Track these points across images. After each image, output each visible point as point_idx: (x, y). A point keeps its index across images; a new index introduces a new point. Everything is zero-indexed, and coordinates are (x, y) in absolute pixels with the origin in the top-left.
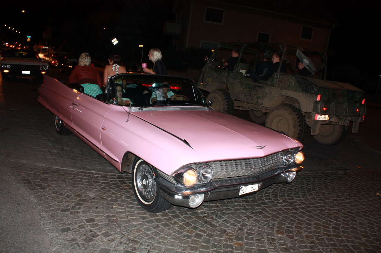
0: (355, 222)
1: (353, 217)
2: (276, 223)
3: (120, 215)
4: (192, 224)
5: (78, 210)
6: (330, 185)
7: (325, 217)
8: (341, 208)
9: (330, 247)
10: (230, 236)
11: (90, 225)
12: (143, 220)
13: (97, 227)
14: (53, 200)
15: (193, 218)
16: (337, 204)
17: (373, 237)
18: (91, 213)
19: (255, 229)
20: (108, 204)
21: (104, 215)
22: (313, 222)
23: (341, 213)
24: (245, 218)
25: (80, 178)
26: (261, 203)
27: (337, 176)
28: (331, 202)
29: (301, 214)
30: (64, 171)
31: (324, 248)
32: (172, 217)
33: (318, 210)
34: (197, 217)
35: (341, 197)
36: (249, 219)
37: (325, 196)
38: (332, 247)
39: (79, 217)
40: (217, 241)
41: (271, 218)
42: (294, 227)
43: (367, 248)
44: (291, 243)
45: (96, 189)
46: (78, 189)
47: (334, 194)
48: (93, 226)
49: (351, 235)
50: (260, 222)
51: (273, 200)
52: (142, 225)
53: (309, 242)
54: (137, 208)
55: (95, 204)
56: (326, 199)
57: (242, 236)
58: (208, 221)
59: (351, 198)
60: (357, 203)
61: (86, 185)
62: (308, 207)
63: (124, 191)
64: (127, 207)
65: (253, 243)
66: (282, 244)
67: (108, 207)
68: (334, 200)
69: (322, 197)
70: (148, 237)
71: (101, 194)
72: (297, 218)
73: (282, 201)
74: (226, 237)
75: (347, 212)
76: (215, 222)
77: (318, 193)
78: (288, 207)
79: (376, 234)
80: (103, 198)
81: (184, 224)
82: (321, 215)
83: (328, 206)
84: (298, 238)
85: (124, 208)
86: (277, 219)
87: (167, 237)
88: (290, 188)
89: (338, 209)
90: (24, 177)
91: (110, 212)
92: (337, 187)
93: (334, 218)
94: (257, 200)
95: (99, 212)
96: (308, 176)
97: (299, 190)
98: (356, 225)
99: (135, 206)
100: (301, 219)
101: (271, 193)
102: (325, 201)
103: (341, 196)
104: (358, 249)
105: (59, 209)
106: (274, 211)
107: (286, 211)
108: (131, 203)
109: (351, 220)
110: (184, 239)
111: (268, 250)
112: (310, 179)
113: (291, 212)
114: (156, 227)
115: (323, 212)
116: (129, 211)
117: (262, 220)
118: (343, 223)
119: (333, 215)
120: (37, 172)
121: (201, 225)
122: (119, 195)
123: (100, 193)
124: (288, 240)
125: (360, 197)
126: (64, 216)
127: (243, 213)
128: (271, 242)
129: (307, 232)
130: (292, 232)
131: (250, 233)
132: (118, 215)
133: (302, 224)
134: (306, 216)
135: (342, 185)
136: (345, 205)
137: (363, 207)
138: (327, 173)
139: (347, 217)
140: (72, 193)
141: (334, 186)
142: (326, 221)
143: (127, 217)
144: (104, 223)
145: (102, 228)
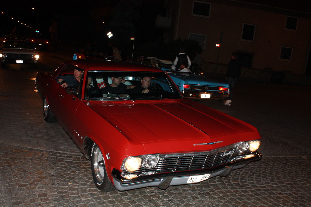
1: (303, 201)
3: (72, 191)
4: (136, 202)
5: (35, 185)
6: (288, 169)
7: (273, 201)
8: (293, 193)
11: (41, 199)
12: (91, 197)
13: (47, 202)
15: (140, 197)
16: (290, 188)
18: (46, 188)
20: (65, 181)
21: (57, 191)
23: (292, 197)
24: (190, 198)
26: (211, 185)
27: (298, 161)
28: (283, 186)
29: (249, 197)
32: (120, 195)
33: (267, 193)
34: (144, 196)
35: (296, 182)
36: (194, 199)
37: (280, 180)
39: (33, 192)
41: (217, 199)
47: (290, 178)
48: (43, 200)
50: (205, 203)
51: (225, 183)
52: (89, 201)
54: (90, 185)
55: (52, 181)
56: (279, 182)
58: (154, 200)
59: (307, 183)
62: (258, 190)
64: (81, 184)
67: (64, 183)
68: (288, 184)
69: (277, 181)
72: (244, 201)
73: (234, 184)
75: (298, 196)
76: (160, 201)
77: (273, 177)
78: (238, 190)
80: (62, 176)
81: (129, 202)
82: (269, 199)
83: (280, 190)
85: (78, 185)
86: (222, 201)
88: (246, 171)
89: (289, 193)
91: (64, 188)
92: (295, 172)
93: (282, 202)
94: (208, 182)
95: (54, 188)
96: (268, 160)
97: (254, 174)
99: (89, 184)
100: (248, 201)
102: (278, 185)
103: (297, 180)
105: (17, 184)
106: (222, 192)
107: (234, 193)
108: (86, 181)
112: (269, 163)
113: (239, 194)
114: (101, 203)
115: (272, 196)
116: (81, 189)
117: (207, 201)
119: (282, 198)
121: (145, 203)
122: (78, 173)
126: (20, 190)
127: (190, 194)
132: (70, 191)
134: (253, 199)
135: (301, 170)
136: (298, 190)
138: (289, 158)
139: (297, 202)
140: (34, 170)
141: (292, 171)
142: (273, 204)
143: (78, 193)
144: (55, 198)
145: (51, 202)
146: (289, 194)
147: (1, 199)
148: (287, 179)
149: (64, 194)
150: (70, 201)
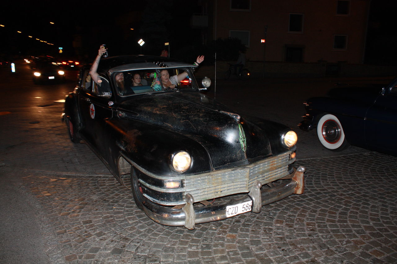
0: (366, 206)
1: (366, 200)
2: (278, 212)
3: (118, 215)
5: (78, 213)
6: (350, 169)
7: (334, 203)
8: (355, 192)
9: (331, 233)
10: (225, 228)
11: (85, 226)
12: (139, 218)
13: (92, 228)
16: (353, 188)
17: (383, 220)
19: (253, 220)
20: (109, 205)
21: (101, 216)
22: (320, 209)
23: (354, 197)
25: (87, 182)
27: (361, 158)
28: (345, 187)
31: (324, 235)
33: (328, 196)
35: (359, 181)
37: (342, 180)
38: (333, 233)
40: (210, 234)
41: (274, 207)
42: (297, 215)
43: (374, 232)
44: (288, 232)
45: (100, 192)
47: (352, 178)
48: (88, 227)
49: (358, 220)
52: (137, 223)
53: (309, 229)
55: (95, 207)
56: (341, 183)
57: (237, 228)
59: (370, 181)
60: (376, 185)
61: (91, 189)
63: (128, 191)
64: (127, 207)
65: (247, 234)
66: (278, 233)
67: (108, 208)
68: (350, 184)
69: (337, 182)
70: (140, 234)
72: (303, 206)
74: (221, 230)
75: (361, 195)
77: (334, 178)
79: (388, 216)
80: (105, 200)
82: (330, 201)
83: (341, 191)
84: (298, 226)
86: (280, 209)
87: (159, 233)
91: (109, 213)
92: (357, 170)
93: (344, 203)
95: (98, 214)
96: (328, 161)
98: (367, 208)
99: (135, 205)
100: (307, 206)
102: (339, 186)
104: (362, 234)
105: (60, 214)
108: (131, 203)
109: (364, 203)
110: (176, 235)
111: (262, 241)
112: (329, 164)
113: (298, 200)
114: (150, 224)
115: (333, 198)
116: (127, 211)
118: (353, 207)
119: (344, 199)
122: (121, 195)
123: (104, 196)
124: (286, 229)
125: (381, 178)
126: (63, 219)
128: (267, 232)
129: (309, 220)
130: (292, 221)
131: (247, 224)
132: (116, 215)
133: (306, 212)
134: (313, 203)
135: (364, 168)
136: (361, 189)
137: (382, 189)
138: (350, 156)
139: (360, 201)
141: (354, 169)
142: (335, 206)
143: (125, 217)
144: (100, 223)
145: (97, 228)
146: (351, 195)
147: (45, 230)
148: (349, 178)
149: (109, 219)
150: (117, 225)
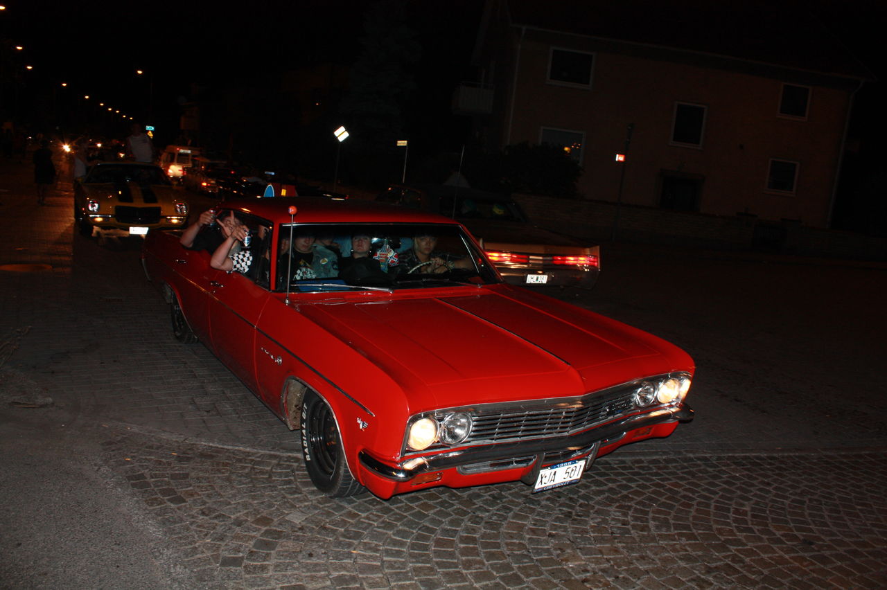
3: (369, 576)
5: (264, 559)
14: (200, 531)
18: (297, 568)
20: (340, 544)
21: (327, 576)
25: (267, 472)
26: (727, 541)
29: (839, 575)
30: (227, 454)
32: (501, 582)
34: (565, 581)
39: (266, 581)
45: (306, 504)
46: (262, 503)
51: (757, 533)
54: (411, 555)
55: (305, 545)
61: (282, 492)
62: (855, 553)
63: (377, 507)
71: (320, 517)
73: (782, 536)
78: (801, 554)
80: (324, 528)
85: (378, 555)
88: (797, 498)
90: (132, 469)
91: (345, 568)
94: (716, 534)
95: (317, 568)
97: (821, 504)
99: (405, 550)
101: (749, 514)
105: (216, 558)
106: (764, 563)
107: (797, 564)
108: (395, 543)
116: (391, 566)
120: (163, 457)
122: (364, 518)
123: (318, 514)
132: (364, 576)
140: (247, 513)
